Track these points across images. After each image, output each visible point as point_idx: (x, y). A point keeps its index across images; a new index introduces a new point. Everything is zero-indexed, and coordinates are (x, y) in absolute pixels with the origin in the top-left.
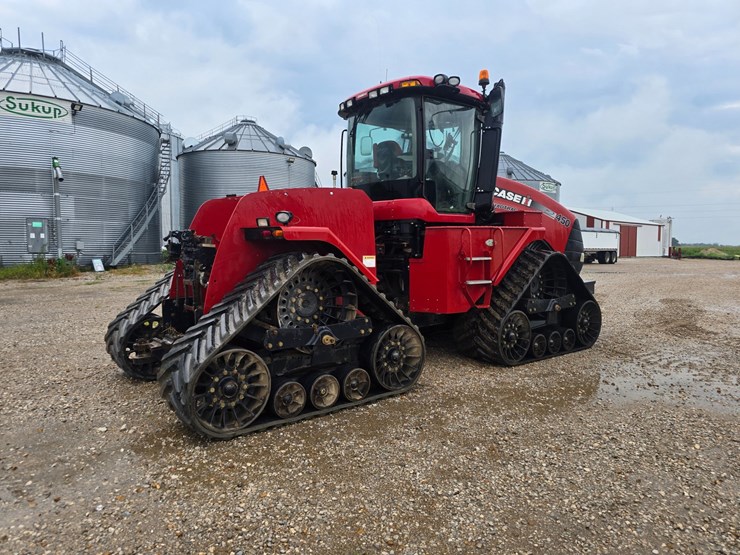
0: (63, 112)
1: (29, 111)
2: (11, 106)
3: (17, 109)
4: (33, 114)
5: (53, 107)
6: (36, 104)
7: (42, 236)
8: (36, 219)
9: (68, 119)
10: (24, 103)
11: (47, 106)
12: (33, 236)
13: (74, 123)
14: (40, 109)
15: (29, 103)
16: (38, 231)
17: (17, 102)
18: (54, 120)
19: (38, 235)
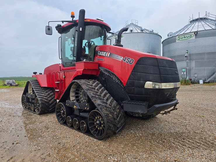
0: (192, 36)
1: (183, 39)
2: (179, 39)
3: (181, 39)
4: (184, 39)
5: (189, 35)
6: (185, 36)
7: (185, 73)
8: (183, 69)
9: (194, 37)
10: (182, 37)
11: (188, 36)
12: (182, 73)
13: (196, 38)
14: (186, 37)
15: (183, 36)
16: (184, 72)
17: (180, 37)
18: (190, 39)
19: (184, 73)
